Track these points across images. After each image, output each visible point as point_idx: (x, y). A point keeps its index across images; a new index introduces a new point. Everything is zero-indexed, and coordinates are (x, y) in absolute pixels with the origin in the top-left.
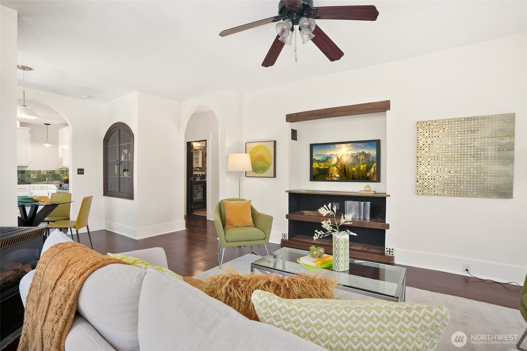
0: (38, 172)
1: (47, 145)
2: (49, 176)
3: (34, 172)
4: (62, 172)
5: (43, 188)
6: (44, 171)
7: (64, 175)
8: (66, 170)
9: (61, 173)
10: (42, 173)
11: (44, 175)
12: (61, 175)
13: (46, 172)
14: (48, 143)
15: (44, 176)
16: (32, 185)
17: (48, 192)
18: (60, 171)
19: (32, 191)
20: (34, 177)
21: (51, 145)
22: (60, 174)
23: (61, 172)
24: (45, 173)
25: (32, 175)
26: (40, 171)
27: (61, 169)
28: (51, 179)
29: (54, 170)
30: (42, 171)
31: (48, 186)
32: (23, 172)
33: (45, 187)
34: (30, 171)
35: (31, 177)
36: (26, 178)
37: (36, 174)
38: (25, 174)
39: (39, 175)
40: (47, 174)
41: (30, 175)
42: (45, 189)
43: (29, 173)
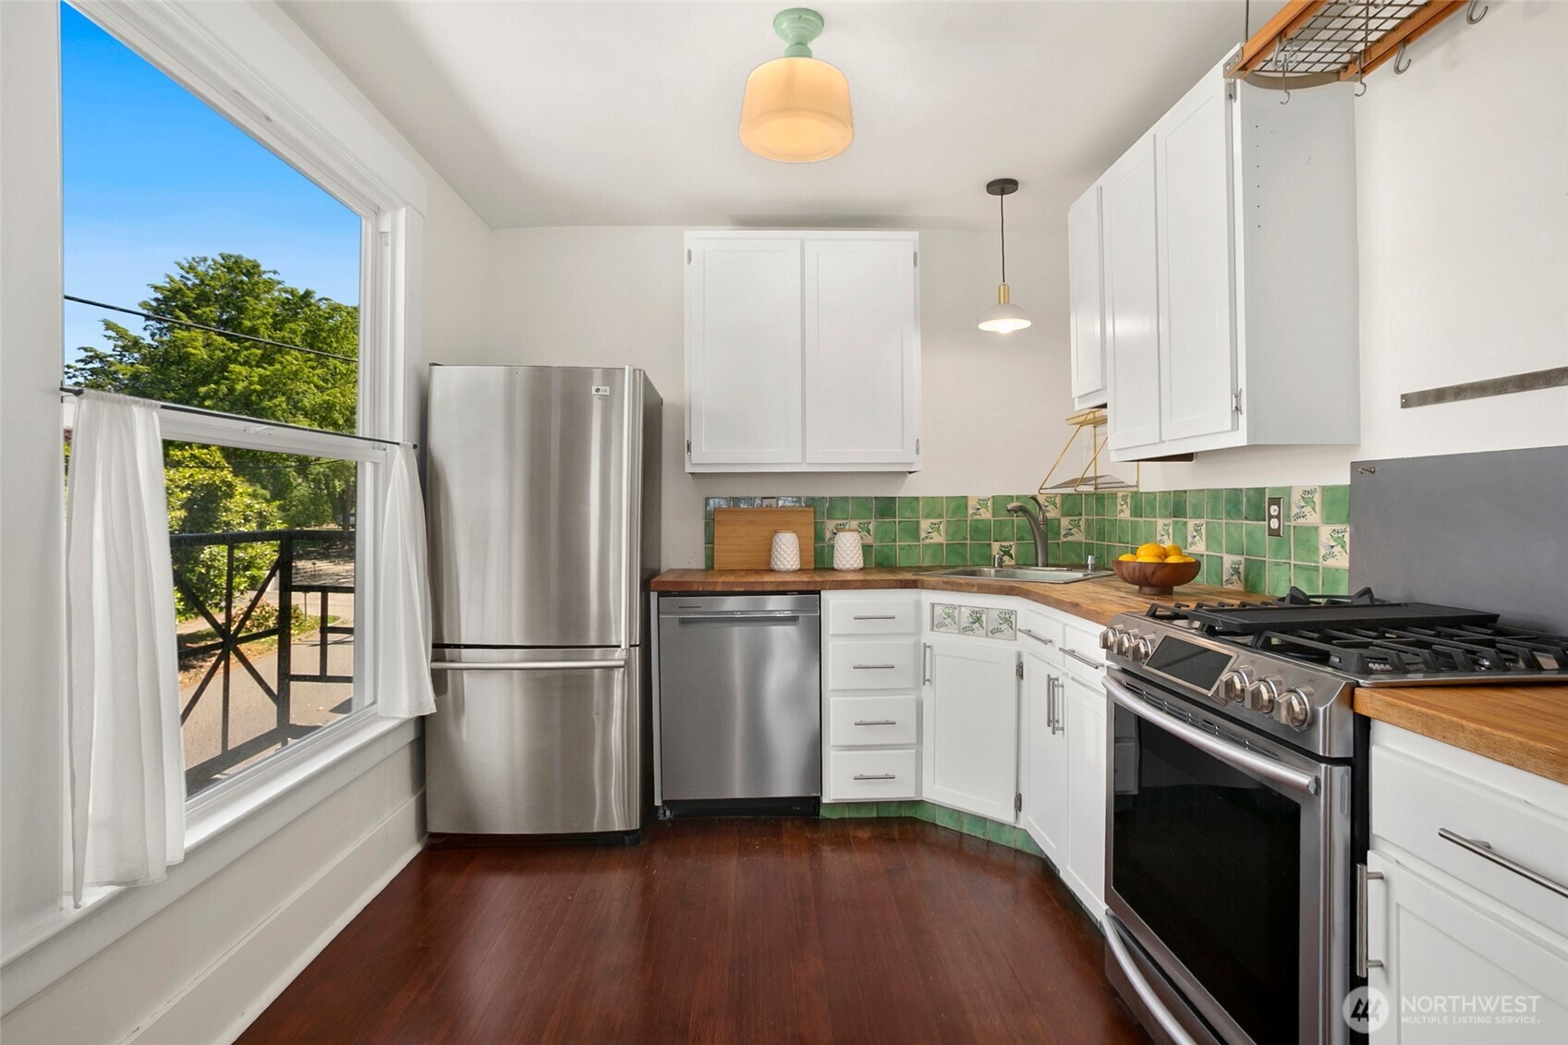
0: (952, 506)
1: (1005, 326)
2: (1007, 531)
3: (934, 506)
4: (1072, 504)
5: (984, 618)
6: (982, 502)
7: (1082, 523)
8: (1091, 489)
9: (1065, 514)
10: (970, 511)
11: (980, 526)
12: (1065, 522)
13: (990, 503)
14: (1006, 304)
15: (980, 530)
16: (927, 597)
17: (1019, 655)
18: (1058, 501)
19: (928, 637)
20: (938, 538)
21: (1026, 324)
22: (1059, 520)
23: (1063, 504)
24: (986, 514)
25: (925, 525)
26: (961, 502)
28: (1012, 552)
29: (1034, 492)
30: (972, 503)
31: (1013, 612)
32: (886, 507)
33: (994, 615)
34: (917, 499)
35: (923, 535)
36: (902, 548)
37: (944, 520)
38: (895, 517)
39: (955, 530)
40: (995, 521)
41: (918, 523)
42: (999, 630)
43: (915, 511)
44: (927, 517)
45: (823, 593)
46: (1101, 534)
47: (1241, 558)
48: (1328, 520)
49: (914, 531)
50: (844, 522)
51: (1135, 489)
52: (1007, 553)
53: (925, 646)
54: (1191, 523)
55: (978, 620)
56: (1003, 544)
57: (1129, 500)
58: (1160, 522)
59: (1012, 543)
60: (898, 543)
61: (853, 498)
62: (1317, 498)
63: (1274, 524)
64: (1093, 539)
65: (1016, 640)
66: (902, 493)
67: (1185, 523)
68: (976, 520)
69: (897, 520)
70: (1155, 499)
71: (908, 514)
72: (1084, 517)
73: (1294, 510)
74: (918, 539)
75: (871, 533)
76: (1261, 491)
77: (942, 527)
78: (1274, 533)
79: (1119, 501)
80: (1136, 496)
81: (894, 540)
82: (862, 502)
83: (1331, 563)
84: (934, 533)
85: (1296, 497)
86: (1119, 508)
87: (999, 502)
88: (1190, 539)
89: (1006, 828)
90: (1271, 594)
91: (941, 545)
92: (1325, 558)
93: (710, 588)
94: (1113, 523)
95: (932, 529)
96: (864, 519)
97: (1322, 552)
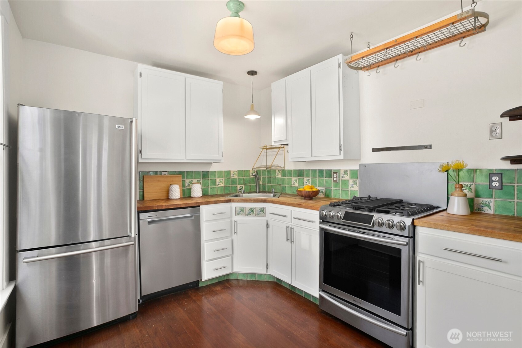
0: (226, 174)
1: (253, 117)
2: (241, 182)
3: (220, 174)
5: (254, 210)
6: (235, 172)
10: (231, 175)
11: (234, 180)
13: (237, 173)
14: (253, 110)
15: (234, 182)
16: (234, 205)
17: (267, 221)
19: (235, 218)
20: (222, 185)
21: (259, 117)
24: (236, 176)
25: (218, 180)
26: (229, 172)
27: (258, 169)
30: (232, 173)
31: (264, 208)
32: (205, 175)
33: (258, 209)
34: (215, 172)
35: (217, 184)
36: (211, 188)
37: (224, 179)
38: (209, 178)
39: (227, 180)
40: (238, 178)
41: (216, 179)
42: (259, 214)
43: (215, 175)
44: (219, 178)
45: (201, 206)
46: (269, 182)
47: (324, 188)
48: (352, 178)
49: (214, 183)
50: (192, 180)
51: (283, 169)
52: (242, 189)
53: (235, 221)
54: (305, 179)
55: (252, 211)
56: (241, 186)
57: (281, 172)
58: (293, 179)
59: (243, 185)
60: (209, 187)
61: (195, 171)
62: (348, 173)
63: (335, 179)
64: (266, 183)
65: (265, 216)
66: (211, 170)
67: (303, 179)
68: (233, 178)
69: (209, 179)
70: (291, 172)
71: (213, 177)
72: (262, 177)
73: (341, 176)
74: (215, 185)
75: (201, 184)
76: (331, 170)
77: (223, 181)
78: (334, 181)
79: (277, 172)
80: (283, 171)
81: (208, 186)
82: (197, 173)
83: (352, 189)
84: (221, 183)
85: (342, 172)
86: (277, 174)
87: (240, 173)
88: (305, 183)
89: (263, 275)
90: (334, 197)
91: (223, 187)
92: (351, 188)
93: (160, 208)
94: (274, 179)
95: (220, 181)
96: (199, 179)
97: (350, 186)
